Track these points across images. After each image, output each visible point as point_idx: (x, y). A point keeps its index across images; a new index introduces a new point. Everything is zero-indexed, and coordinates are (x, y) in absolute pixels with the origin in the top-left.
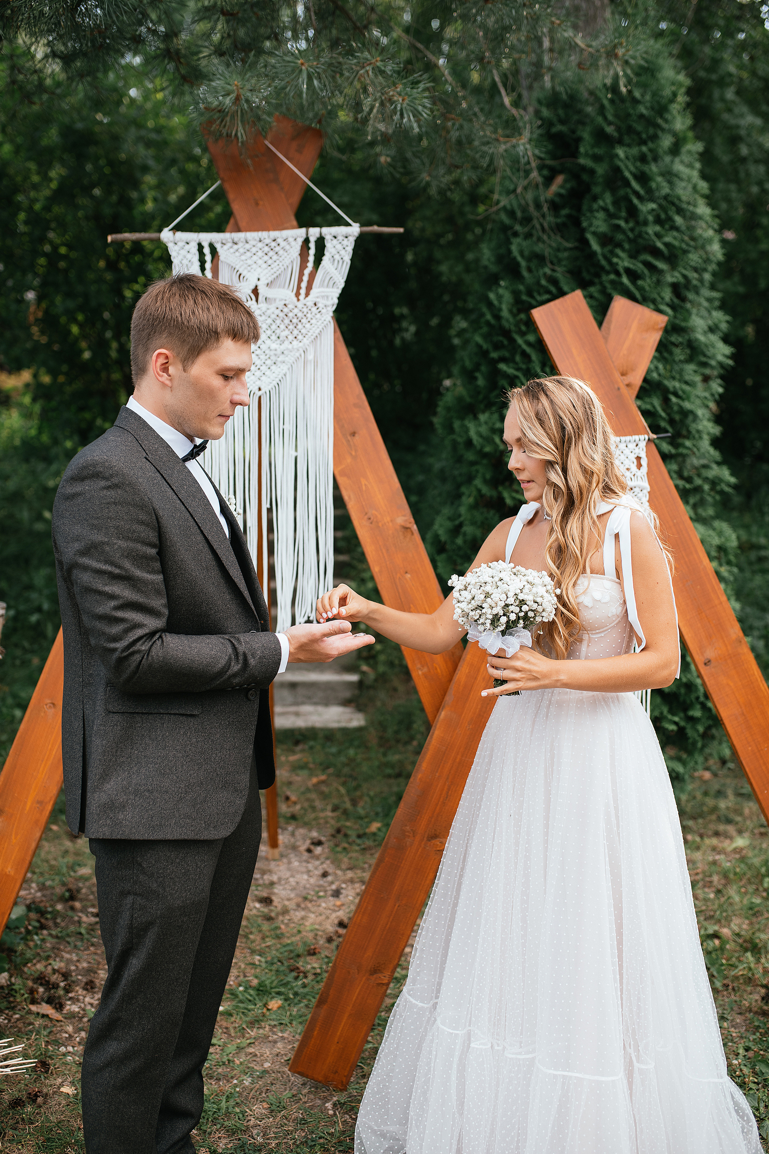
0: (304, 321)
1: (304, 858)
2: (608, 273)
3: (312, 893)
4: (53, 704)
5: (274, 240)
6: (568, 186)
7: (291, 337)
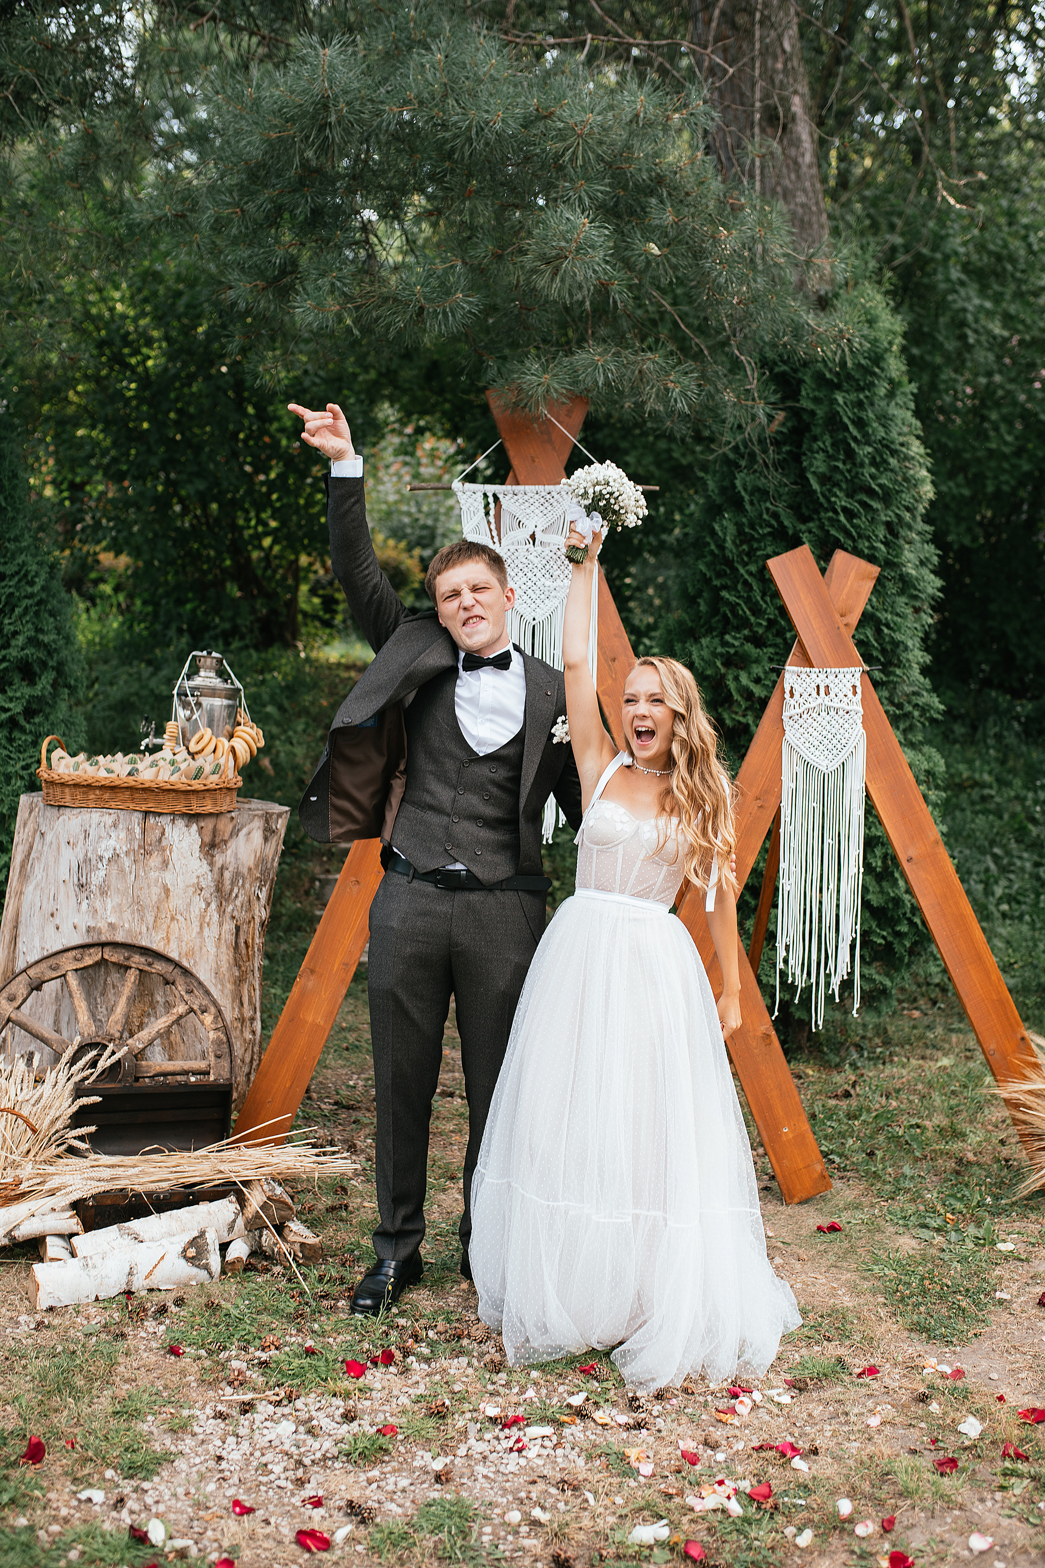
2: (826, 510)
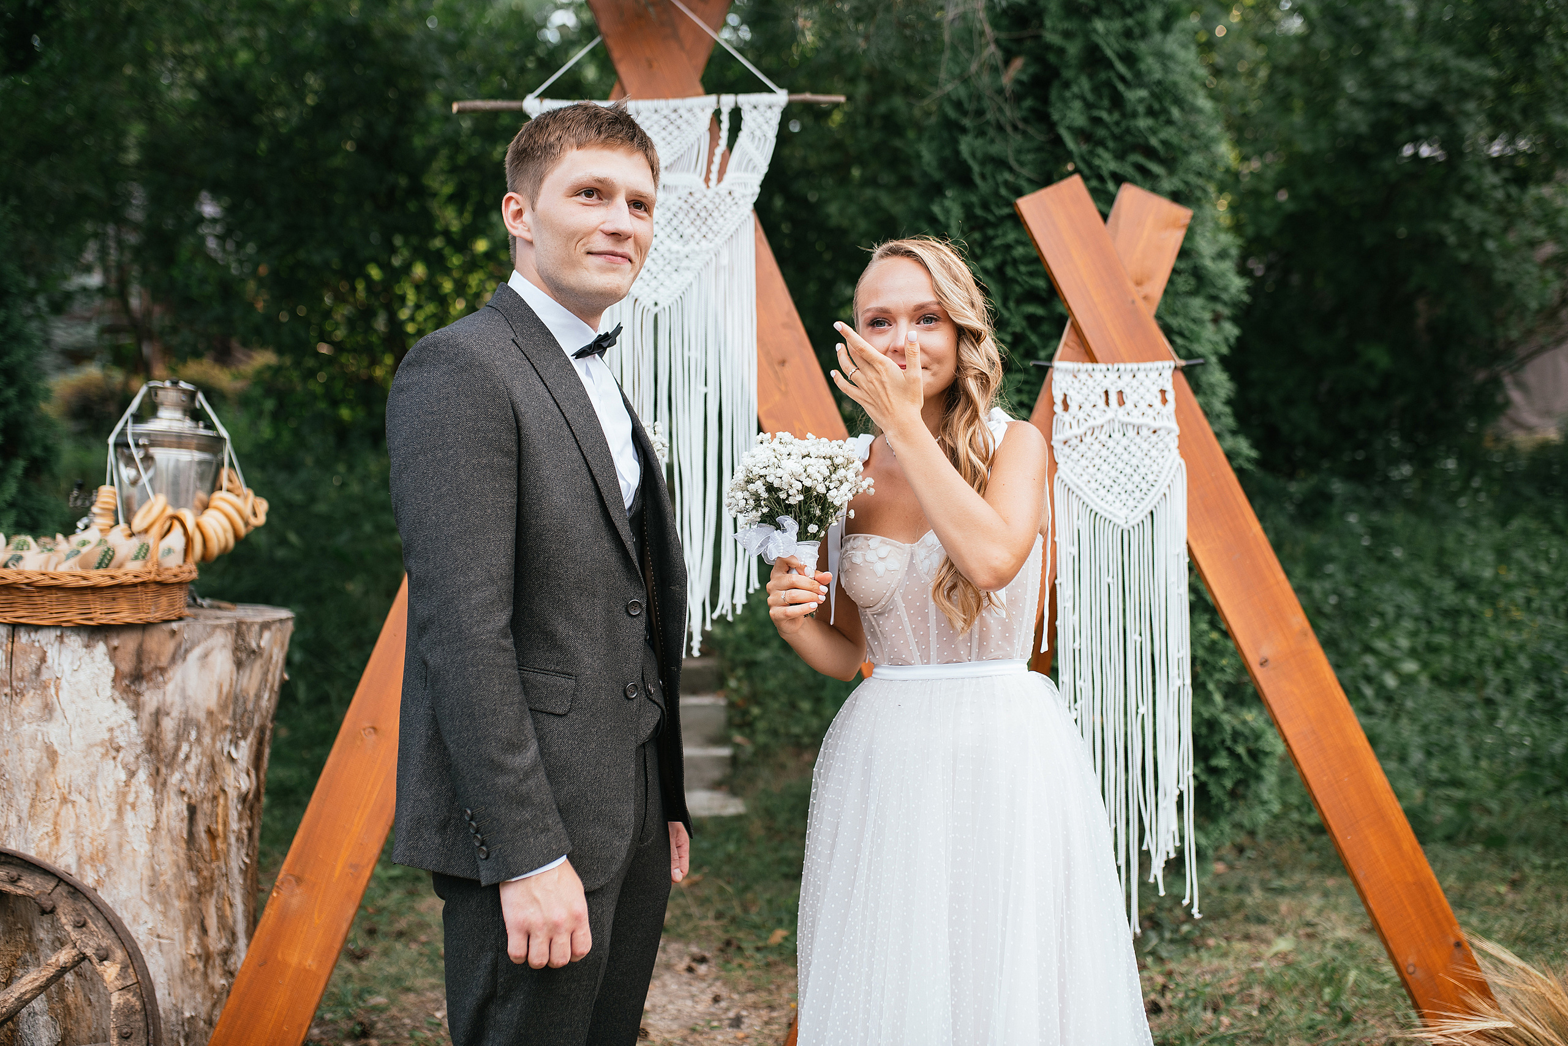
0: (716, 214)
1: (684, 980)
3: (701, 1023)
4: (374, 729)
5: (675, 111)
6: (1031, 70)
7: (698, 236)
